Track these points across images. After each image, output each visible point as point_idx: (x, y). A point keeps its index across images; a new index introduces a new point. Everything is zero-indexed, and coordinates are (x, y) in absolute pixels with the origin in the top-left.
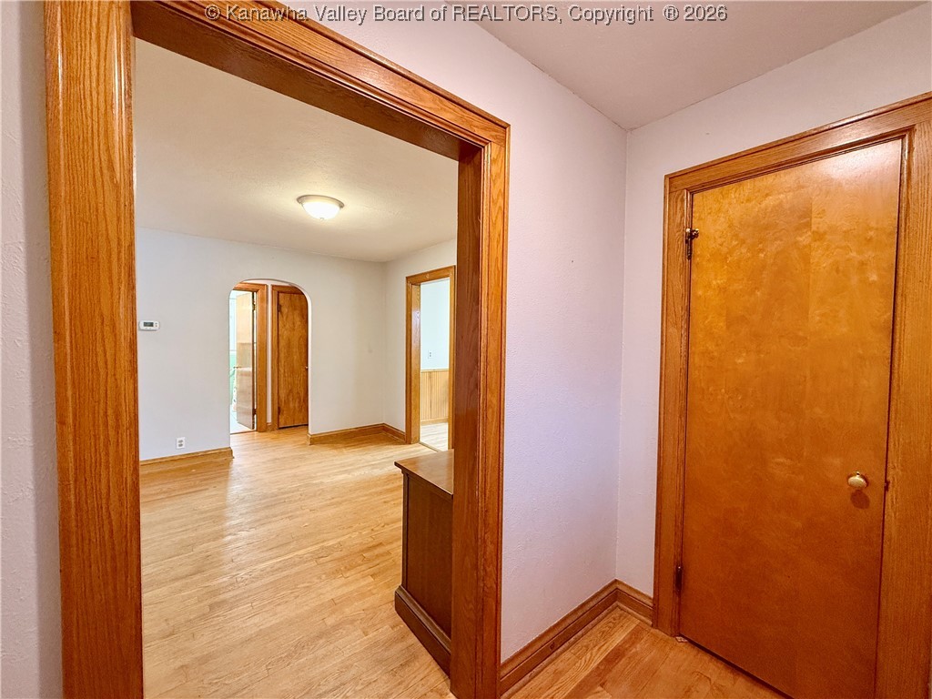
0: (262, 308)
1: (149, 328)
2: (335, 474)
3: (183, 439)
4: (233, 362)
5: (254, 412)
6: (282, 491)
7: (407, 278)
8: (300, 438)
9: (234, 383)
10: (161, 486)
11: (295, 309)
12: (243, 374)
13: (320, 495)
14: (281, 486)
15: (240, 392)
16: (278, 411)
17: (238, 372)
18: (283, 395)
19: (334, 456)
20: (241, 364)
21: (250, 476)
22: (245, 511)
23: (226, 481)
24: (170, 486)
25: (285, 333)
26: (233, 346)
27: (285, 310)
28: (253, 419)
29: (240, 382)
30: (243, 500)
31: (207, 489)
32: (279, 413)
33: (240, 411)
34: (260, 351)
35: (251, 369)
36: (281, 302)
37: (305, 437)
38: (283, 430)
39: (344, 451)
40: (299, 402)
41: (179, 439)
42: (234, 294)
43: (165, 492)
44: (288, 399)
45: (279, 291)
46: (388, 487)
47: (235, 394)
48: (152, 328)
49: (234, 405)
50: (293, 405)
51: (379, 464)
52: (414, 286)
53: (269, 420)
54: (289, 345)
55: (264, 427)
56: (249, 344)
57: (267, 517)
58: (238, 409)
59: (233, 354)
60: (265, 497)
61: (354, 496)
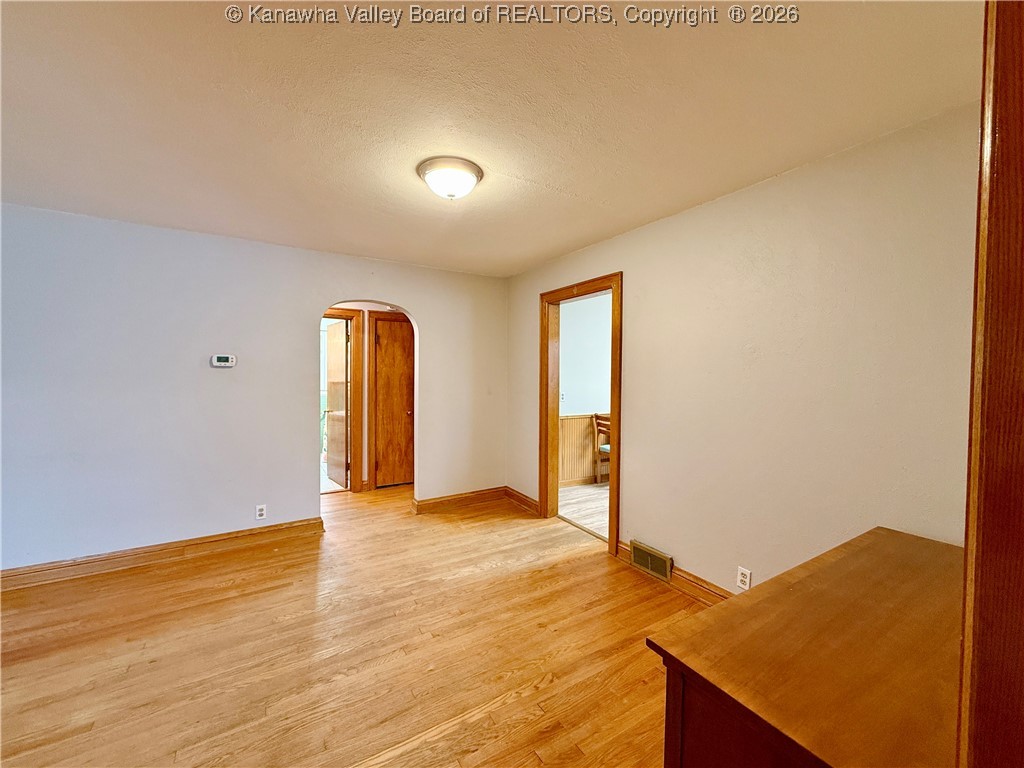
0: (357, 338)
1: (223, 364)
2: (458, 565)
3: (264, 506)
4: (324, 406)
5: (348, 467)
6: (390, 592)
7: (542, 295)
8: (404, 503)
9: (325, 428)
10: (231, 576)
11: (395, 341)
12: (333, 419)
13: (442, 604)
14: (387, 584)
15: (332, 441)
16: (376, 466)
17: (329, 417)
18: (381, 447)
19: (451, 534)
20: (333, 406)
21: (346, 564)
22: (340, 631)
23: (316, 570)
24: (244, 575)
25: (383, 370)
26: (324, 386)
27: (384, 341)
28: (347, 475)
29: (331, 427)
30: (337, 609)
31: (290, 584)
32: (376, 469)
33: (331, 464)
34: (355, 392)
35: (343, 413)
36: (380, 332)
37: (409, 502)
38: (382, 491)
39: (463, 526)
40: (400, 455)
41: (259, 507)
42: (326, 323)
43: (238, 586)
44: (387, 452)
45: (377, 317)
46: (537, 594)
47: (325, 442)
48: (227, 364)
49: (324, 455)
50: (394, 458)
51: (512, 550)
52: (551, 306)
53: (365, 478)
54: (388, 384)
55: (359, 488)
56: (342, 383)
57: (373, 646)
58: (328, 460)
59: (324, 394)
60: (366, 603)
61: (491, 609)
